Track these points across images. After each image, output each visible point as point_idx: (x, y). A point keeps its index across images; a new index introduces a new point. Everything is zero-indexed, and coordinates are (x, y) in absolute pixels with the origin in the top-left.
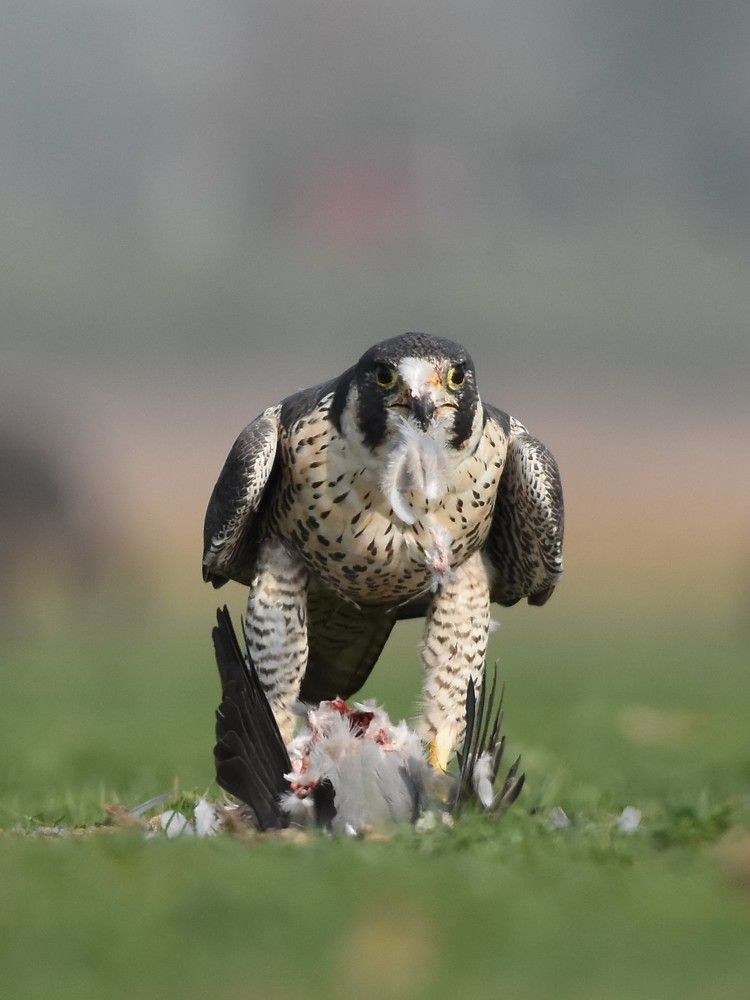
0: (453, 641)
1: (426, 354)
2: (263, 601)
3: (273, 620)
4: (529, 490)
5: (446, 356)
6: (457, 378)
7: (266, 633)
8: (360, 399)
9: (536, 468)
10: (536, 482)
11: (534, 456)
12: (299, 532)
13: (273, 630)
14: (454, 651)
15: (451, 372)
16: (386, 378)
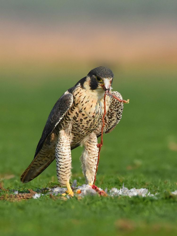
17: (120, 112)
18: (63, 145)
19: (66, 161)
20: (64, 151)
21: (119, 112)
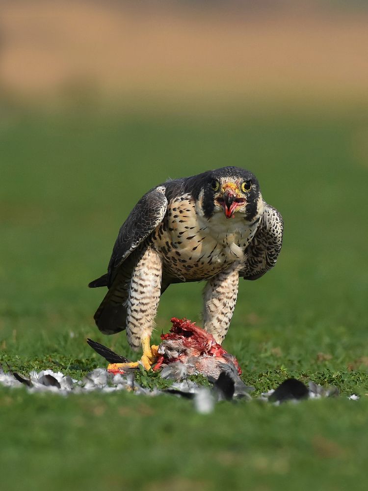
0: (225, 300)
1: (232, 175)
2: (145, 272)
3: (150, 281)
4: (272, 229)
5: (241, 177)
6: (247, 187)
7: (146, 286)
8: (204, 195)
9: (277, 220)
10: (277, 226)
11: (276, 214)
12: (166, 248)
13: (149, 285)
14: (225, 305)
15: (243, 184)
16: (215, 186)
17: (273, 253)
18: (143, 264)
19: (144, 298)
20: (144, 277)
21: (271, 252)
